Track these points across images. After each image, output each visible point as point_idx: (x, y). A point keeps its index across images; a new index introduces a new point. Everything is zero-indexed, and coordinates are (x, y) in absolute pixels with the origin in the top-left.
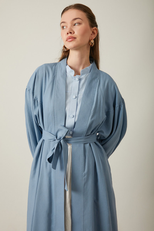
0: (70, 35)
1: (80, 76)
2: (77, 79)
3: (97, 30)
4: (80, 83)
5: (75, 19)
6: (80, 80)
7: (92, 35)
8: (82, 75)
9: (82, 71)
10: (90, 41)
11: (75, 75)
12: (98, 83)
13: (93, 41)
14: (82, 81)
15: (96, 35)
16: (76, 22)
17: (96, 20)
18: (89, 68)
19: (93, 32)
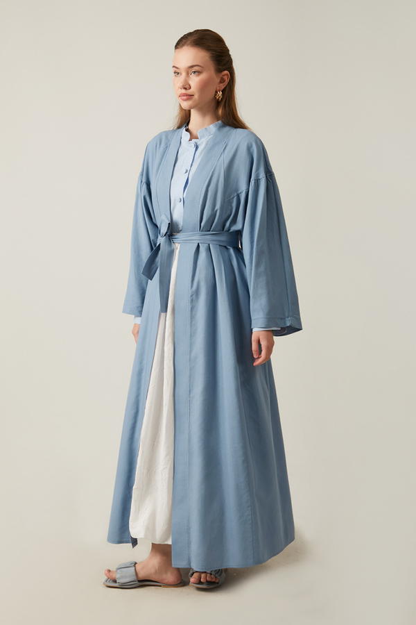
2: (193, 145)
3: (228, 75)
4: (196, 150)
6: (196, 146)
8: (201, 139)
9: (200, 132)
11: (191, 139)
12: (223, 149)
14: (201, 148)
18: (214, 126)
19: (222, 78)
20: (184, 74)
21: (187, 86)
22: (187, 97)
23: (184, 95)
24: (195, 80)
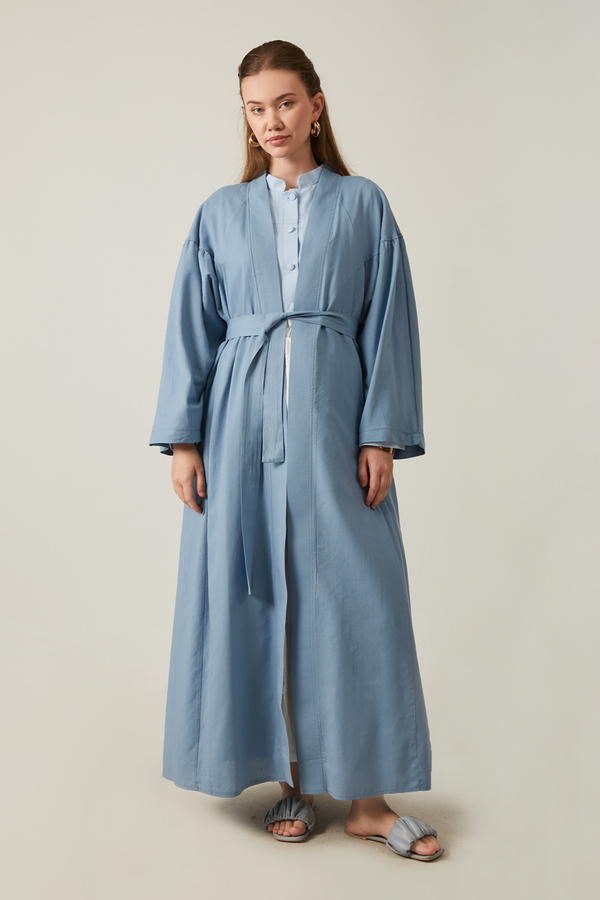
0: (277, 134)
1: (297, 190)
2: (292, 196)
3: (322, 99)
4: (299, 203)
5: (281, 97)
6: (298, 197)
7: (314, 111)
8: (301, 188)
9: (300, 179)
10: (313, 126)
11: (287, 189)
12: (339, 200)
13: (317, 125)
14: (305, 200)
15: (321, 110)
16: (283, 102)
17: (315, 69)
18: (316, 172)
19: (316, 105)
20: (269, 111)
21: (280, 126)
22: (282, 140)
23: (276, 138)
24: (288, 116)
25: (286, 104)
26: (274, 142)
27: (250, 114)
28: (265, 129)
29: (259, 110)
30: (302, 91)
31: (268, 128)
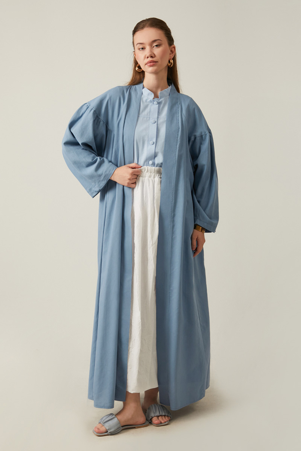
0: (150, 59)
1: (159, 99)
3: (174, 48)
4: (159, 107)
5: (155, 41)
7: (170, 54)
8: (161, 98)
9: (160, 93)
13: (172, 61)
15: (173, 54)
16: (155, 44)
19: (171, 51)
20: (148, 48)
21: (153, 55)
22: (153, 63)
23: (151, 62)
24: (157, 51)
25: (156, 46)
26: (149, 64)
27: (137, 51)
28: (145, 57)
29: (142, 48)
30: (165, 41)
31: (146, 57)
